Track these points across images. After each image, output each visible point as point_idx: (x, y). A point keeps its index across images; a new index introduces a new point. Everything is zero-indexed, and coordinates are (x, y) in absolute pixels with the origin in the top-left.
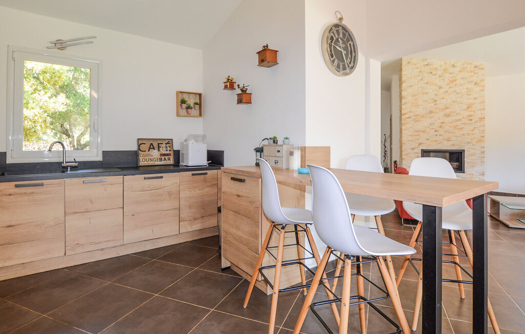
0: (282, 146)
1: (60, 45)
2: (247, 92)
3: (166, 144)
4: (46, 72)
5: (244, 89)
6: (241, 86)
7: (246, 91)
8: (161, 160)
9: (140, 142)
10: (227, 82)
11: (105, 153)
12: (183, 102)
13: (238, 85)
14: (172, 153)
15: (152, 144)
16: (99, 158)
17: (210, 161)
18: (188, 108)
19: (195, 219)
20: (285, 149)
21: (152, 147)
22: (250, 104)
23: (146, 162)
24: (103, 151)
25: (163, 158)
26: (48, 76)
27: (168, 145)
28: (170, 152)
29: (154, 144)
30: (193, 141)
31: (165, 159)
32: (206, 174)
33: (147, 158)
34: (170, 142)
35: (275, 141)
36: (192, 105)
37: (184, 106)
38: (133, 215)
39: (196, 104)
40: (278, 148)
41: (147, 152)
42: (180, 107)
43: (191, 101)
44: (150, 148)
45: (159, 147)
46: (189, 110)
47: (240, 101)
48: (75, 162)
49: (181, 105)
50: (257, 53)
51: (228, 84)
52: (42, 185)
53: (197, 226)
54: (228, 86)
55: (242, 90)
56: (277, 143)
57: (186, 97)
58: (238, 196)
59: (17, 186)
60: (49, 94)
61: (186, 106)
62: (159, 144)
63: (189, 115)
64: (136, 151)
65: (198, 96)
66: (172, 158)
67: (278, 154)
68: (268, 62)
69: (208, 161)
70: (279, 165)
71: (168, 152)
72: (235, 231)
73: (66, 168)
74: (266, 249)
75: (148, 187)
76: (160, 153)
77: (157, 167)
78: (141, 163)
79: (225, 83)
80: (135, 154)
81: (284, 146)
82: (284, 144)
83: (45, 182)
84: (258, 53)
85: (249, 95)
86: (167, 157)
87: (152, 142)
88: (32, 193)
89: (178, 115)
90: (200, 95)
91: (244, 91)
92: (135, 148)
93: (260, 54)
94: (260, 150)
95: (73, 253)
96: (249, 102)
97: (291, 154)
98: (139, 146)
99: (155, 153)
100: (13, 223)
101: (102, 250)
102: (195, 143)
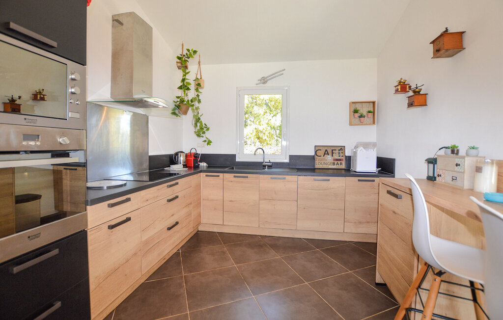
0: (463, 157)
1: (264, 81)
2: (421, 93)
3: (339, 150)
4: (271, 101)
5: (417, 90)
6: (413, 87)
7: (419, 92)
8: (334, 164)
9: (317, 149)
10: (398, 86)
11: (291, 157)
12: (356, 111)
13: (410, 87)
14: (344, 158)
15: (326, 150)
16: (287, 160)
17: (380, 169)
18: (361, 116)
19: (360, 223)
20: (468, 163)
21: (326, 153)
22: (425, 107)
23: (321, 165)
24: (290, 156)
25: (336, 162)
26: (273, 103)
27: (340, 151)
28: (342, 158)
29: (328, 150)
30: (362, 148)
31: (338, 164)
32: (374, 181)
33: (322, 162)
34: (342, 149)
35: (454, 151)
36: (365, 113)
37: (357, 115)
38: (304, 208)
39: (369, 112)
40: (458, 161)
41: (322, 157)
42: (352, 116)
43: (364, 110)
44: (325, 154)
45: (333, 153)
46: (362, 119)
47: (411, 105)
48: (270, 162)
49: (354, 115)
50: (431, 43)
51: (399, 87)
52: (247, 177)
53: (363, 229)
54: (399, 90)
55: (414, 92)
56: (457, 154)
57: (358, 107)
58: (394, 212)
59: (235, 177)
60: (272, 115)
61: (359, 115)
62: (332, 150)
63: (362, 123)
64: (314, 156)
65: (372, 104)
66: (344, 163)
67: (457, 168)
68: (447, 50)
69: (377, 168)
70: (458, 183)
71: (339, 158)
72: (390, 250)
73: (265, 166)
74: (417, 289)
75: (317, 187)
76: (333, 158)
77: (330, 170)
78: (317, 166)
79: (396, 86)
80: (312, 158)
81: (466, 159)
82: (467, 155)
83: (249, 175)
84: (433, 42)
85: (424, 96)
86: (339, 162)
87: (326, 149)
88: (242, 182)
89: (351, 124)
90: (374, 103)
91: (417, 92)
92: (313, 154)
93: (435, 43)
94: (432, 161)
95: (263, 227)
96: (424, 104)
97: (479, 170)
98: (316, 152)
99: (329, 158)
100: (233, 200)
101: (283, 229)
102: (363, 149)
